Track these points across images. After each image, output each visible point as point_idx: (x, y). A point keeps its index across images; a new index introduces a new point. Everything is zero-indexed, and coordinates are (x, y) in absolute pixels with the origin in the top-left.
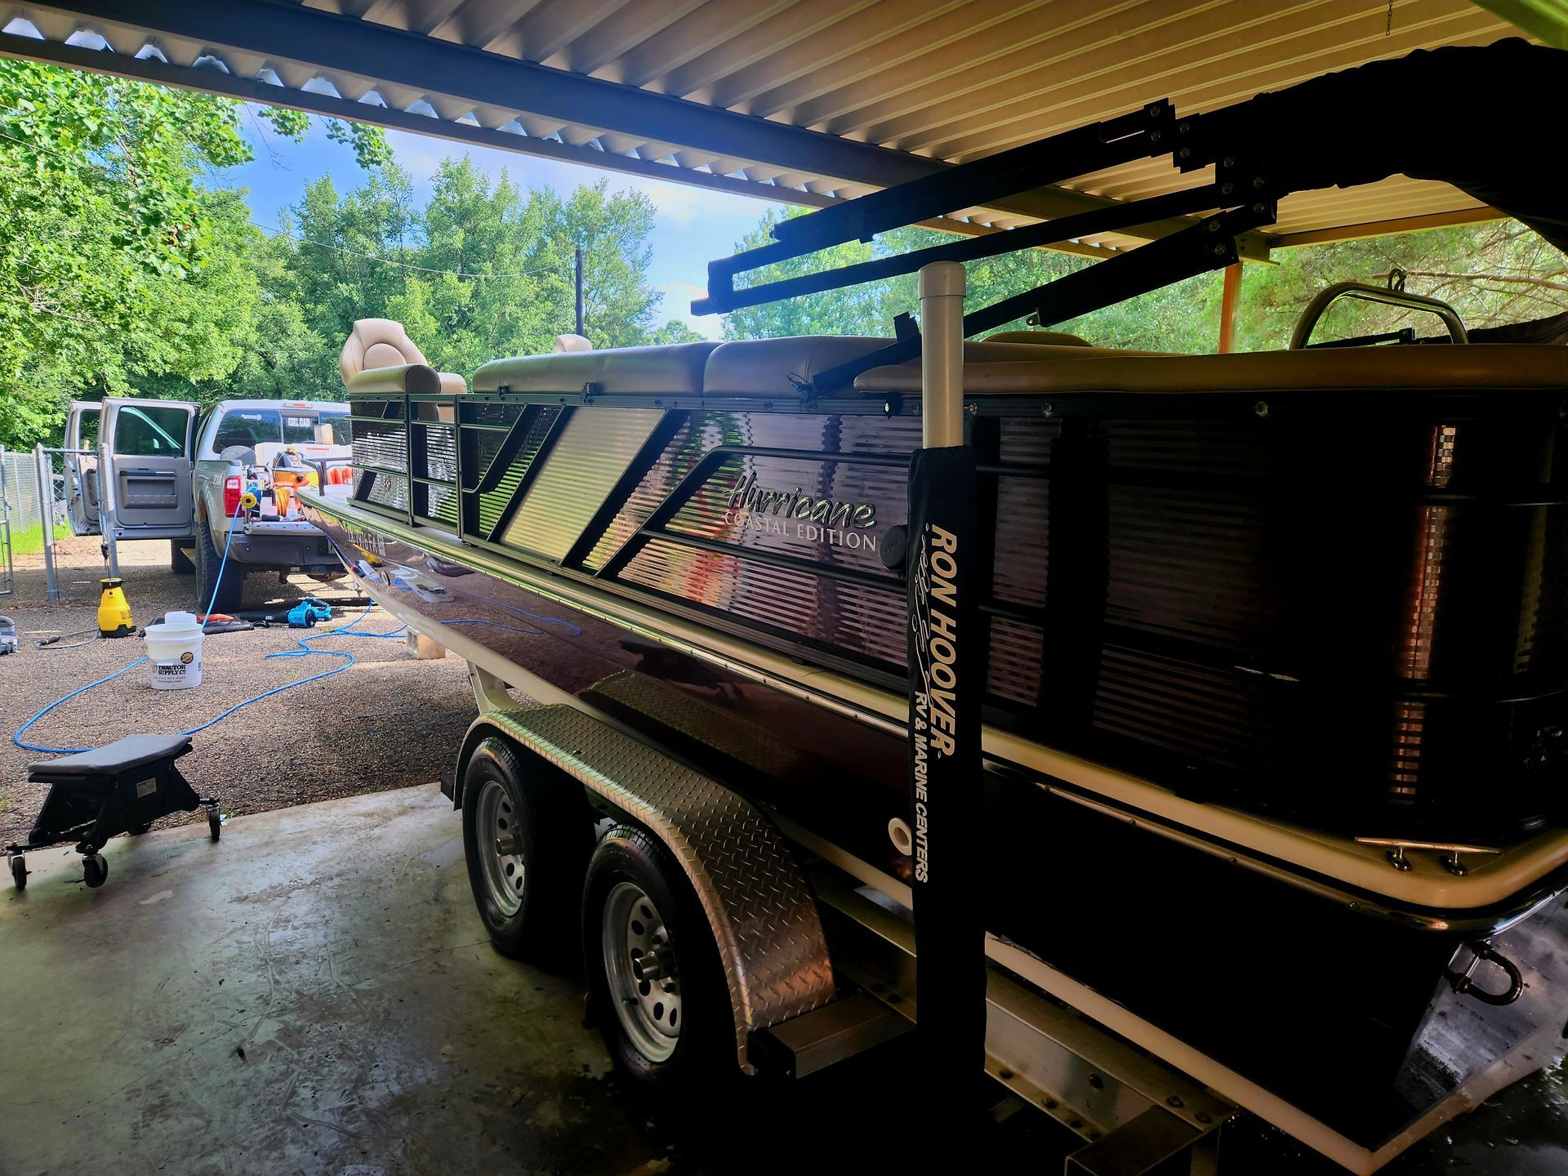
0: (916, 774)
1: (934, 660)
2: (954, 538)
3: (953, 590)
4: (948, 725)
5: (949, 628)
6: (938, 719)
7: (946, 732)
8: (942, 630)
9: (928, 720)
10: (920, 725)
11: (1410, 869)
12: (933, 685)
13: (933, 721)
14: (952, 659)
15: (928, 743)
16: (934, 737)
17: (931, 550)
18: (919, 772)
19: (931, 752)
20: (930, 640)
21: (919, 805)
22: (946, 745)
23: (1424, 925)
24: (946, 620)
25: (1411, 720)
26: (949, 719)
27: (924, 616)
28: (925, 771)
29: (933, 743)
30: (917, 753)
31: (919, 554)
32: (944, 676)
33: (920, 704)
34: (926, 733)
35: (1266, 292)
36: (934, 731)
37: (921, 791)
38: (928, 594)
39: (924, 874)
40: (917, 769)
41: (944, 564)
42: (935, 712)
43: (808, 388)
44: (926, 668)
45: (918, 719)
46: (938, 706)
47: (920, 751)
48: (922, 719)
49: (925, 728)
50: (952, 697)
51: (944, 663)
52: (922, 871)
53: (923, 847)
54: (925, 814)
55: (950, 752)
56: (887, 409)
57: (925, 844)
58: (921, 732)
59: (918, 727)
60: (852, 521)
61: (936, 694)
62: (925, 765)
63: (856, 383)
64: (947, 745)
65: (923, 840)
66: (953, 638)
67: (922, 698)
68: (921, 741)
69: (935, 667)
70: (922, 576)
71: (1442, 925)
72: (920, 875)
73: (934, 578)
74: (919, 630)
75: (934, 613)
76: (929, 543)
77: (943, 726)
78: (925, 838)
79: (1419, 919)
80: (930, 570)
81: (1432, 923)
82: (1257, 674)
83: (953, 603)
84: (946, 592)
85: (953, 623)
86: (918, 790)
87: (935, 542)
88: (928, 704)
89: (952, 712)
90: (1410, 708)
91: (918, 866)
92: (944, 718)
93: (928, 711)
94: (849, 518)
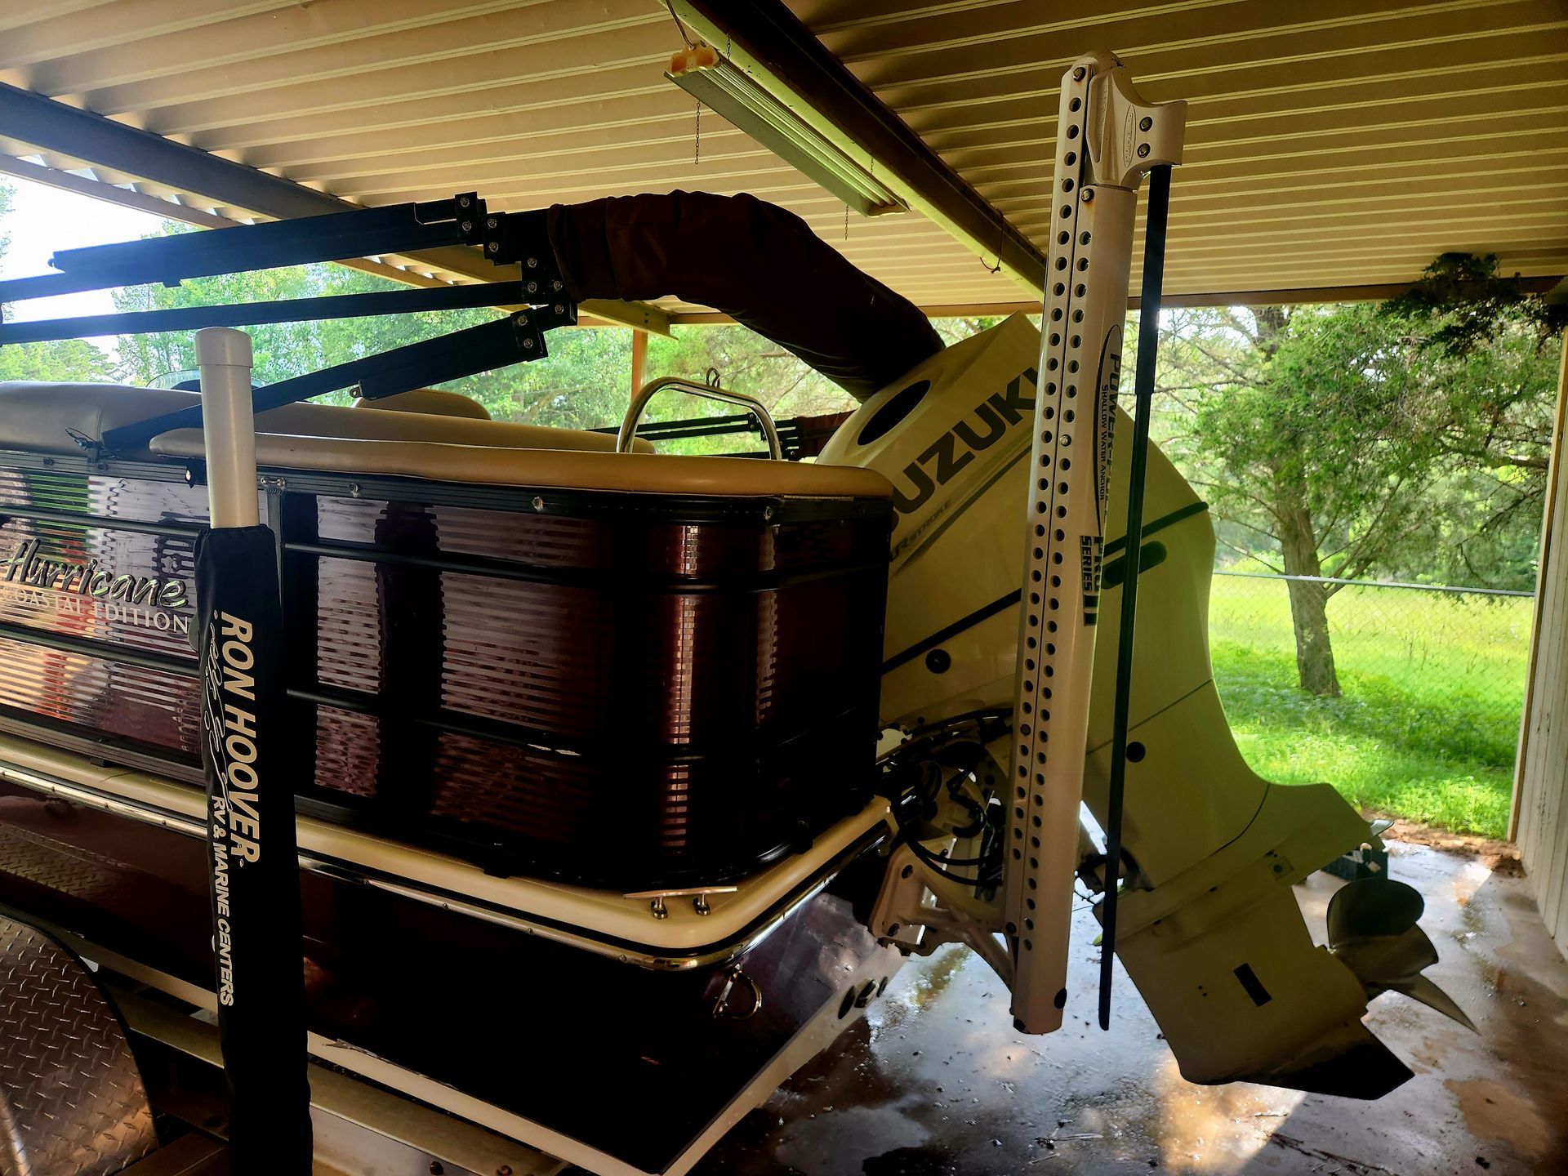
0: (217, 887)
1: (231, 760)
2: (249, 626)
3: (250, 682)
4: (250, 829)
5: (248, 724)
6: (239, 824)
7: (249, 837)
8: (239, 727)
9: (227, 827)
10: (219, 832)
11: (666, 917)
12: (232, 787)
13: (234, 827)
14: (253, 756)
15: (228, 852)
16: (235, 845)
17: (222, 640)
18: (220, 884)
19: (232, 860)
20: (226, 737)
21: (221, 921)
22: (249, 851)
23: (678, 966)
24: (243, 715)
25: (678, 781)
26: (252, 822)
27: (217, 712)
28: (226, 883)
29: (234, 851)
30: (216, 864)
31: (209, 644)
32: (244, 777)
33: (218, 809)
34: (227, 842)
35: (679, 361)
36: (234, 837)
37: (223, 905)
38: (221, 689)
39: (230, 996)
40: (217, 882)
41: (239, 655)
42: (234, 817)
43: (98, 445)
44: (222, 770)
45: (216, 827)
46: (237, 810)
47: (220, 862)
48: (221, 825)
49: (224, 835)
50: (255, 798)
51: (243, 762)
52: (227, 993)
53: (227, 967)
54: (228, 930)
55: (254, 858)
56: (188, 477)
57: (229, 963)
58: (221, 840)
59: (216, 835)
60: (159, 600)
61: (235, 797)
62: (226, 876)
63: (154, 444)
64: (251, 851)
65: (226, 959)
66: (253, 734)
67: (220, 803)
68: (220, 850)
69: (232, 768)
70: (212, 668)
71: (693, 963)
72: (225, 998)
73: (227, 670)
74: (212, 728)
75: (229, 708)
76: (219, 631)
77: (245, 831)
78: (229, 956)
79: (674, 961)
80: (222, 662)
81: (684, 962)
82: (545, 751)
83: (251, 696)
84: (242, 685)
85: (252, 718)
86: (220, 905)
87: (226, 631)
88: (226, 809)
89: (256, 815)
90: (677, 770)
91: (223, 989)
92: (246, 822)
93: (226, 817)
94: (155, 596)
